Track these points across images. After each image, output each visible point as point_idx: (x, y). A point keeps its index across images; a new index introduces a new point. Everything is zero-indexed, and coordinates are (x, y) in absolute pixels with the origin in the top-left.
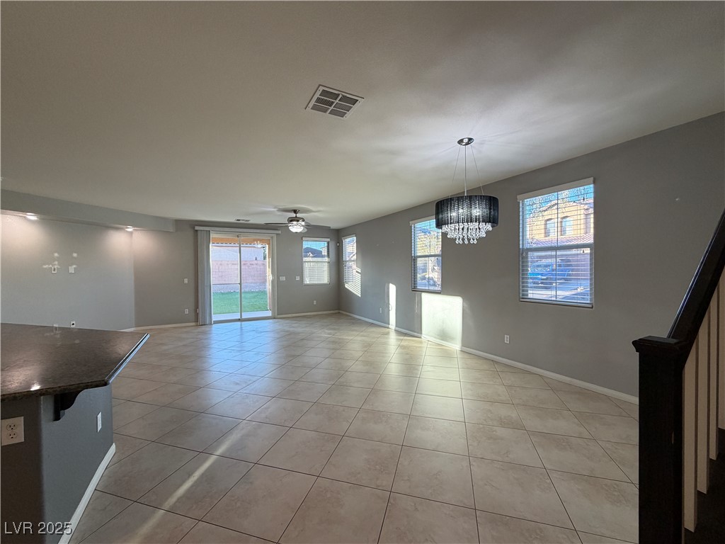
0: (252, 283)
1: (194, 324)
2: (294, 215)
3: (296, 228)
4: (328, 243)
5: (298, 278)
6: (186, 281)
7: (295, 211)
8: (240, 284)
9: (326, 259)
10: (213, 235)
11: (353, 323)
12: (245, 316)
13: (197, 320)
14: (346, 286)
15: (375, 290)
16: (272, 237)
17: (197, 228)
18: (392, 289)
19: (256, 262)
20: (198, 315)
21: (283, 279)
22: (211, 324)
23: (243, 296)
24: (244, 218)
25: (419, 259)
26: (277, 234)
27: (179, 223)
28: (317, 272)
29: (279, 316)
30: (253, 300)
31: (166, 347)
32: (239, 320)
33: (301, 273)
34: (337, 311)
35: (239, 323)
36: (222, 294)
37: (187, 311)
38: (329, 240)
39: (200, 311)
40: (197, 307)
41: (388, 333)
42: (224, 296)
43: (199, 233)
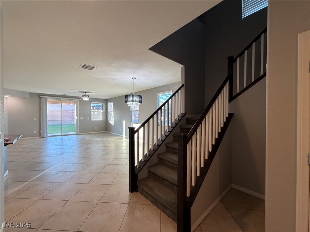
0: (70, 120)
1: (38, 137)
2: (85, 94)
3: (86, 99)
4: (102, 104)
5: (88, 118)
6: (35, 119)
7: (85, 92)
8: (62, 120)
9: (101, 111)
10: (48, 100)
11: (110, 135)
12: (63, 134)
13: (40, 135)
14: (109, 121)
15: (119, 123)
16: (77, 102)
17: (41, 96)
18: (124, 122)
19: (72, 111)
20: (41, 133)
21: (82, 118)
22: (47, 137)
23: (63, 126)
24: (63, 93)
25: (133, 112)
26: (79, 100)
27: (32, 95)
28: (97, 116)
29: (80, 134)
30: (69, 128)
31: (25, 146)
32: (61, 135)
33: (90, 116)
34: (106, 131)
35: (61, 137)
36: (54, 125)
37: (35, 132)
38: (102, 103)
39: (41, 132)
40: (40, 130)
41: (123, 138)
42: (55, 126)
43: (42, 99)
